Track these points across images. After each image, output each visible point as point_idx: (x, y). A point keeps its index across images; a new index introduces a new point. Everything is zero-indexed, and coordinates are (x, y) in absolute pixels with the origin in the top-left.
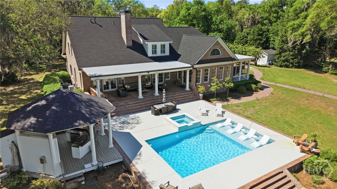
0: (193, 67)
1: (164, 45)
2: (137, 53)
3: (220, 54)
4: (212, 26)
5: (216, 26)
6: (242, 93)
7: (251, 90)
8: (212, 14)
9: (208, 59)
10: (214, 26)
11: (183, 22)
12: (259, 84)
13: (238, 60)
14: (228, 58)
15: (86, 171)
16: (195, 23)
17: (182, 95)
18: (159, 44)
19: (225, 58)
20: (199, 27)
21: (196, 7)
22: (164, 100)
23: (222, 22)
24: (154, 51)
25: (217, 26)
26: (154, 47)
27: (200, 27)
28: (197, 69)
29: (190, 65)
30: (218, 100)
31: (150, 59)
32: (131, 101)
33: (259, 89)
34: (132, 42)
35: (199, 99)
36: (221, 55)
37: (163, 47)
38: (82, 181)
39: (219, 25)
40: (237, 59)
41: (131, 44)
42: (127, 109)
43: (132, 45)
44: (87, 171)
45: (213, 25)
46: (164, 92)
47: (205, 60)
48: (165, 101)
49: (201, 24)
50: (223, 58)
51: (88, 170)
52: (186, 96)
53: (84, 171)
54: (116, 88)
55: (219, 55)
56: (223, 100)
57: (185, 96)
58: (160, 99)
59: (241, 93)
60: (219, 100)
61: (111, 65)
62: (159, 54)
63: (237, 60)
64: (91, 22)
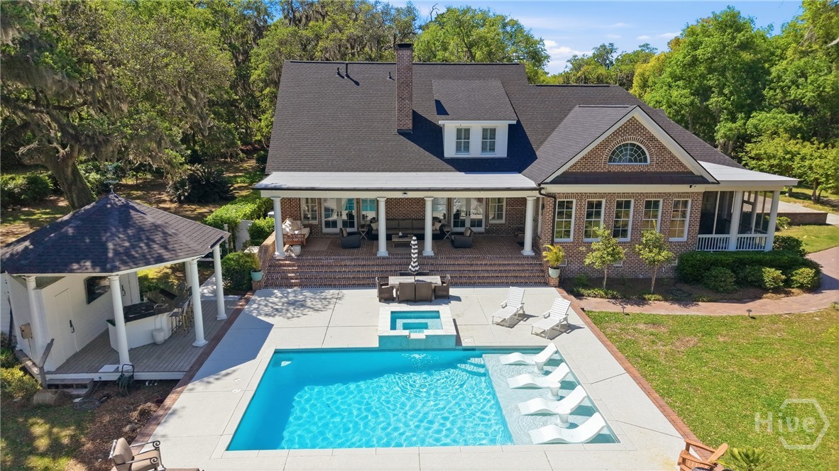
0: (540, 190)
1: (493, 131)
2: (417, 147)
3: (645, 160)
4: (765, 92)
5: (778, 91)
6: (716, 290)
7: (760, 286)
8: (777, 56)
9: (600, 173)
10: (771, 93)
11: (681, 83)
12: (801, 270)
13: (718, 182)
14: (678, 173)
15: (100, 378)
16: (711, 83)
17: (500, 265)
18: (476, 127)
19: (665, 173)
20: (721, 93)
21: (716, 38)
22: (412, 266)
23: (801, 80)
24: (463, 144)
25: (783, 92)
26: (463, 135)
27: (725, 95)
28: (555, 198)
29: (533, 185)
30: (609, 296)
31: (446, 164)
32: (352, 260)
33: (797, 287)
34: (411, 121)
35: (546, 284)
36: (650, 164)
37: (489, 134)
38: (78, 396)
39: (789, 87)
40: (710, 180)
41: (410, 126)
42: (332, 276)
43: (411, 128)
44: (103, 379)
45: (770, 89)
46: (414, 245)
47: (585, 172)
48: (414, 267)
49: (729, 86)
50: (656, 173)
51: (105, 378)
52: (512, 268)
53: (95, 377)
54: (354, 227)
55: (641, 161)
56: (629, 299)
57: (508, 268)
58: (432, 264)
59: (711, 289)
60: (614, 297)
61: (342, 171)
62: (475, 151)
63: (713, 183)
64: (339, 74)
